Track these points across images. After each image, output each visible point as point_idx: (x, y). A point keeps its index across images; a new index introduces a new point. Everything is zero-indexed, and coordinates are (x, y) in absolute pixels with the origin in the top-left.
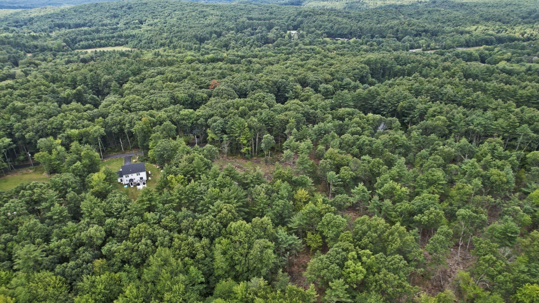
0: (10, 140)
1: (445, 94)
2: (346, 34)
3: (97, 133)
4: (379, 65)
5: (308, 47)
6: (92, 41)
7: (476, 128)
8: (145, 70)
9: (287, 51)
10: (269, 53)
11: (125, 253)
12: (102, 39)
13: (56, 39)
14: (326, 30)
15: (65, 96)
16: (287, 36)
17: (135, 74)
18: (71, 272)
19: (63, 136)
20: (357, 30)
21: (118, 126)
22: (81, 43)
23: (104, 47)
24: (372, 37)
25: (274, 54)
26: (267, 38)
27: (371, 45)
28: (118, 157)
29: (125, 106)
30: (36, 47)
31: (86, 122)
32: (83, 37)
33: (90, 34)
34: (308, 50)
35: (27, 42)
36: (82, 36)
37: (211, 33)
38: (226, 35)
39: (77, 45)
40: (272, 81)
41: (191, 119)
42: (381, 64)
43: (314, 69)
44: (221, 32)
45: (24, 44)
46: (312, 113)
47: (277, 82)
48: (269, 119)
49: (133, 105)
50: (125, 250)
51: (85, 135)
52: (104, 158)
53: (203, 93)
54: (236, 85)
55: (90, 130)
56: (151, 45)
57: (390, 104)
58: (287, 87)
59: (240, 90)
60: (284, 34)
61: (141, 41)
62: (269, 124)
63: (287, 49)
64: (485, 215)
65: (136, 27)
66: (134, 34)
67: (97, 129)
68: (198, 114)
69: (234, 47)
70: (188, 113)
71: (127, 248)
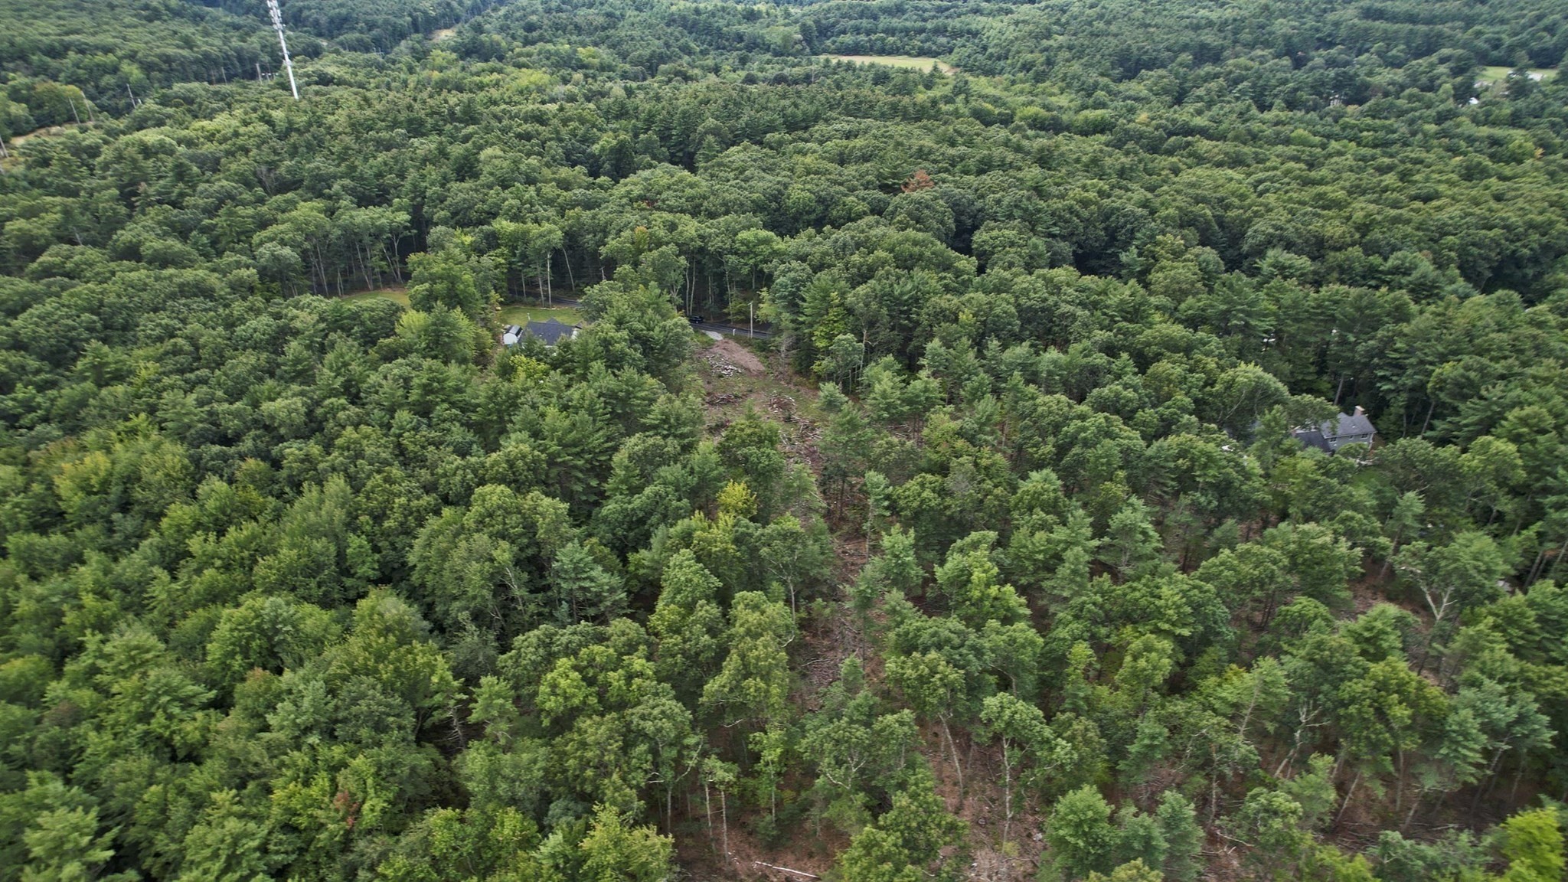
3: (545, 240)
11: (296, 465)
18: (207, 462)
21: (597, 236)
23: (888, 54)
33: (875, 17)
37: (1185, 48)
38: (1230, 61)
39: (828, 42)
40: (1100, 207)
41: (755, 255)
47: (1114, 210)
48: (915, 300)
49: (665, 195)
50: (302, 461)
51: (523, 238)
52: (557, 301)
53: (864, 199)
54: (982, 196)
55: (535, 229)
56: (1002, 63)
57: (1413, 360)
58: (1138, 235)
59: (980, 215)
60: (1444, 78)
61: (985, 48)
62: (908, 312)
63: (1384, 127)
64: (1074, 748)
65: (1001, 10)
66: (980, 27)
67: (549, 231)
68: (776, 247)
69: (1200, 99)
70: (752, 238)
71: (307, 458)
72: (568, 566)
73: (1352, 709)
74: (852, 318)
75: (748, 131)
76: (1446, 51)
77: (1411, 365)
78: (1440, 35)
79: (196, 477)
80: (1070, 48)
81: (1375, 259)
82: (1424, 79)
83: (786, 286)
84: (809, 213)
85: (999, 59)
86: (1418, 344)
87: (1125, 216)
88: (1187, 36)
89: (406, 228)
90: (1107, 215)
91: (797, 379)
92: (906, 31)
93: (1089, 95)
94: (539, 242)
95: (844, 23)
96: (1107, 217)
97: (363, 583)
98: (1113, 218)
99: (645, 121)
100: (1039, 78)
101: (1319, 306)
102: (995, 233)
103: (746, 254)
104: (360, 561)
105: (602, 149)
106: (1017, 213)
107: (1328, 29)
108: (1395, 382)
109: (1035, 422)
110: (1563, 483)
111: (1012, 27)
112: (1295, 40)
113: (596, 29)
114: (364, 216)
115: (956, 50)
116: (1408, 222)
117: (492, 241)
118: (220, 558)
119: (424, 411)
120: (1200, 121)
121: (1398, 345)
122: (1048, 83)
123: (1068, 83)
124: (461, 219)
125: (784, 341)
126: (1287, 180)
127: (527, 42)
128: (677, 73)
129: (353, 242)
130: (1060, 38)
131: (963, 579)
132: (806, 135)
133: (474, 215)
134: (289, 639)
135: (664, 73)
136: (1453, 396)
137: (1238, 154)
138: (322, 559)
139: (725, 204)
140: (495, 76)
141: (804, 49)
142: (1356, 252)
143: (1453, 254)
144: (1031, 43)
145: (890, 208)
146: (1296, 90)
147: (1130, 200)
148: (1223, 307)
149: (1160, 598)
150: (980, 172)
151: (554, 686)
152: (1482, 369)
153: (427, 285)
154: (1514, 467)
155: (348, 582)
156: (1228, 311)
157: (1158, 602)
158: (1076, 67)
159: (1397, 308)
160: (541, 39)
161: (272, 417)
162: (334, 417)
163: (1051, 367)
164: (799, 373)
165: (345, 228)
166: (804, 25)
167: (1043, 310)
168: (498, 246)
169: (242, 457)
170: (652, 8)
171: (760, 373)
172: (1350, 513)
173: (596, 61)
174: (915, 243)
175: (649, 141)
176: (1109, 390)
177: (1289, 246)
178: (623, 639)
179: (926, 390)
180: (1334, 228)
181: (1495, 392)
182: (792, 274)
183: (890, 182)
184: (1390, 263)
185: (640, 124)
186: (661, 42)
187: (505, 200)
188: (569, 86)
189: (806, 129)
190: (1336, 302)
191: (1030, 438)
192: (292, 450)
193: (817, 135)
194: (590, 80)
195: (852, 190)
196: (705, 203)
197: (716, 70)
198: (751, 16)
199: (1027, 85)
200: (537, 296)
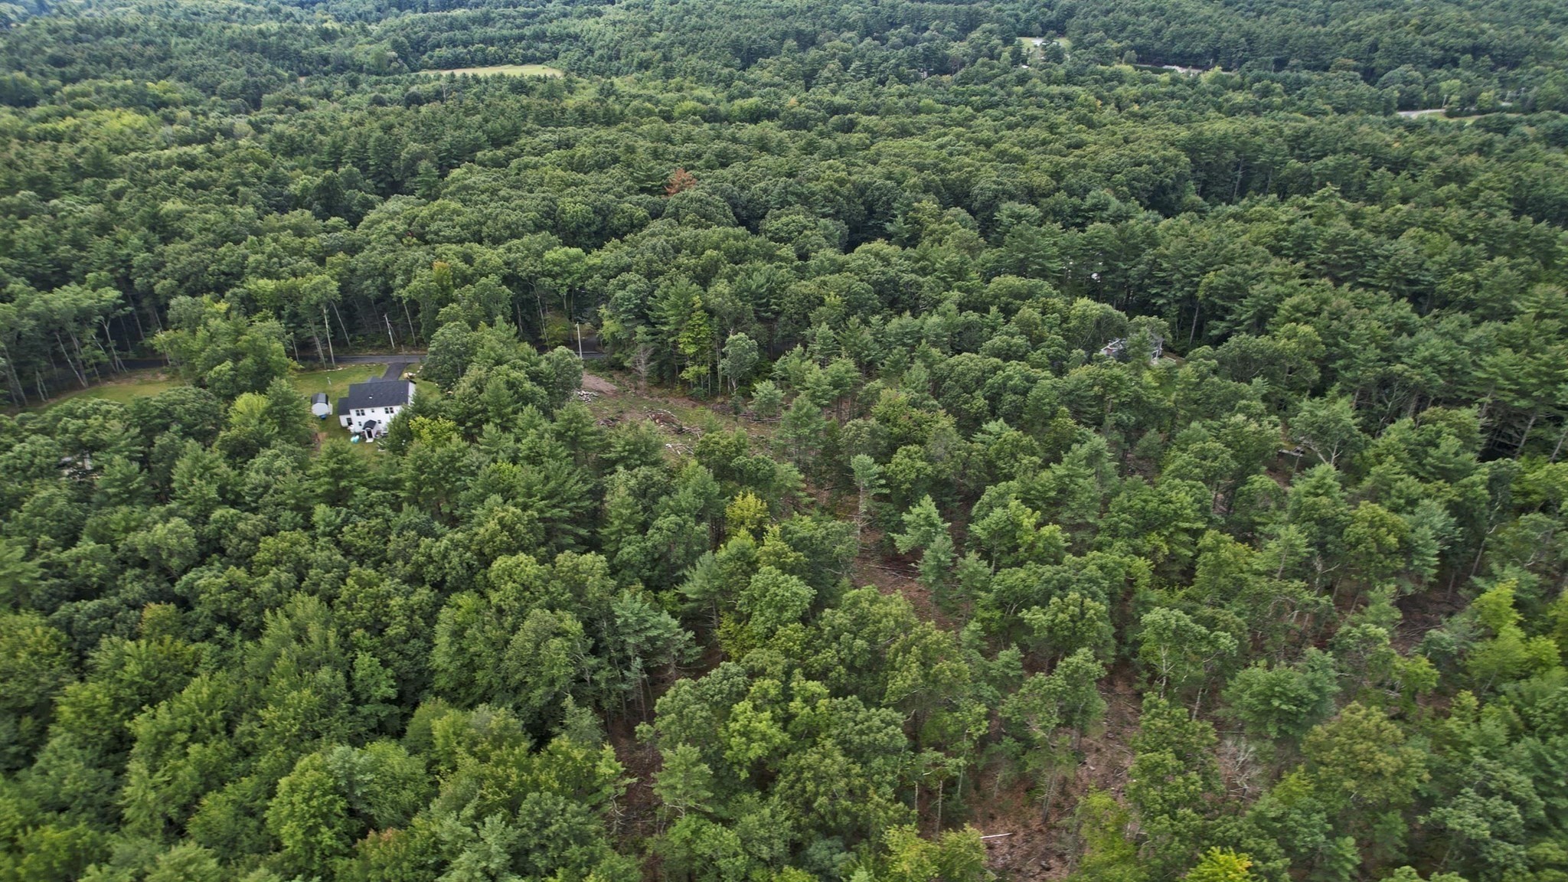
0: (117, 293)
1: (1387, 258)
2: (1199, 55)
3: (319, 294)
4: (1231, 155)
5: (1055, 89)
6: (465, 47)
7: (1416, 371)
8: (528, 133)
9: (986, 97)
10: (927, 101)
11: (223, 596)
12: (490, 41)
13: (379, 39)
14: (1138, 40)
15: (297, 192)
16: (1006, 55)
17: (496, 143)
18: (86, 623)
19: (235, 294)
20: (1236, 42)
21: (380, 280)
22: (437, 52)
23: (493, 64)
24: (1281, 64)
25: (941, 106)
26: (946, 58)
27: (1266, 92)
28: (378, 360)
29: (414, 227)
30: (325, 60)
31: (305, 263)
32: (445, 35)
33: (465, 28)
34: (1051, 98)
35: (306, 47)
36: (442, 31)
37: (785, 35)
38: (827, 45)
39: (425, 58)
40: (853, 184)
41: (571, 274)
42: (1237, 153)
43: (1015, 156)
44: (816, 34)
45: (297, 52)
46: (907, 284)
47: (867, 185)
48: (771, 291)
49: (434, 227)
50: (226, 590)
51: (292, 296)
52: (339, 361)
53: (640, 204)
54: (742, 188)
56: (615, 63)
57: (1177, 276)
59: (751, 205)
60: (1000, 48)
61: (591, 51)
62: (767, 304)
63: (985, 92)
65: (590, 12)
66: (578, 30)
67: (321, 283)
68: (591, 263)
69: (828, 80)
70: (563, 257)
71: (232, 586)
72: (632, 620)
74: (716, 319)
75: (455, 152)
76: (987, 26)
77: (1178, 281)
78: (977, 13)
79: (75, 645)
80: (682, 43)
81: (1076, 200)
82: (985, 50)
83: (629, 299)
84: (588, 225)
85: (610, 59)
86: (1181, 262)
87: (878, 189)
88: (782, 25)
89: (116, 307)
90: (862, 190)
92: (505, 40)
93: (729, 86)
94: (315, 297)
95: (435, 37)
96: (862, 193)
97: (381, 707)
98: (869, 192)
99: (330, 154)
100: (668, 74)
102: (784, 219)
103: (560, 274)
104: (372, 681)
105: (305, 189)
106: (790, 198)
107: (885, 13)
108: (1165, 296)
110: (1346, 349)
111: (611, 28)
112: (871, 22)
113: (150, 60)
114: (65, 298)
115: (562, 55)
116: (1084, 166)
117: (250, 305)
120: (839, 100)
121: (1165, 265)
122: (678, 79)
123: (703, 77)
124: (193, 284)
125: (640, 360)
127: (65, 80)
128: (287, 103)
129: (53, 329)
130: (662, 35)
132: (515, 150)
133: (211, 280)
135: (270, 104)
136: (1222, 297)
138: (333, 690)
139: (508, 227)
140: (70, 121)
141: (401, 66)
142: (1062, 196)
143: (1125, 189)
144: (641, 42)
145: (670, 209)
146: (897, 66)
147: (872, 175)
148: (1022, 256)
149: (1171, 502)
150: (724, 165)
151: (746, 733)
152: (1243, 273)
153: (228, 364)
155: (365, 710)
157: (1172, 507)
158: (694, 61)
159: (1148, 235)
160: (84, 75)
161: (155, 549)
163: (939, 330)
164: (659, 385)
166: (395, 41)
167: (888, 281)
168: (257, 310)
169: (136, 606)
170: (200, 33)
171: (616, 393)
172: (1244, 402)
173: (178, 96)
174: (736, 238)
175: (350, 173)
177: (1012, 197)
180: (1041, 180)
181: (1257, 289)
182: (633, 286)
183: (649, 184)
184: (1089, 201)
185: (325, 158)
186: (243, 70)
187: (245, 257)
188: (176, 127)
189: (509, 143)
192: (208, 579)
193: (528, 148)
194: (201, 118)
195: (620, 196)
197: (327, 95)
198: (328, 36)
199: (659, 82)
200: (317, 359)
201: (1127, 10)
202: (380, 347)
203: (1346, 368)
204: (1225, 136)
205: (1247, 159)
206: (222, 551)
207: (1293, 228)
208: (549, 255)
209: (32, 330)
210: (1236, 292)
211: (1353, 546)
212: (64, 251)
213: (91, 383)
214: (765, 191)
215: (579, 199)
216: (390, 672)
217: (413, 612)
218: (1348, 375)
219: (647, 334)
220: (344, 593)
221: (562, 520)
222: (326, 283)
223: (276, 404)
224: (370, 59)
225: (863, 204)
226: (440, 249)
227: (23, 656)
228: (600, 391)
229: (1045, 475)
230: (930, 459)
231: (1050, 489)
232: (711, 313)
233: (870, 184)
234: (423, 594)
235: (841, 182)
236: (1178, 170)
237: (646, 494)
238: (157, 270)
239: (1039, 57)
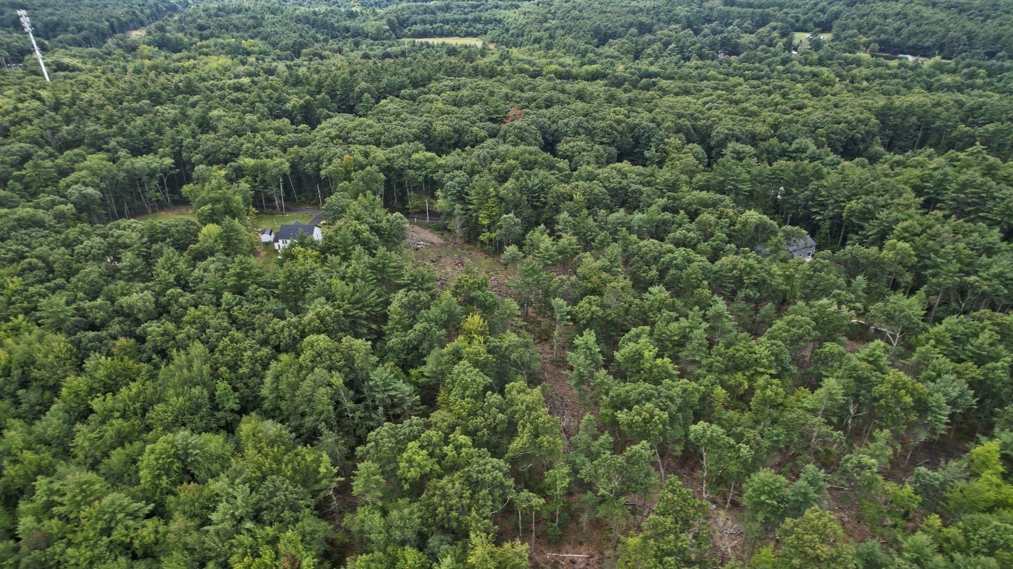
0: (172, 161)
2: (928, 48)
3: (277, 169)
5: (807, 69)
6: (431, 25)
8: (436, 80)
9: (755, 72)
10: (713, 73)
11: (159, 338)
12: (446, 22)
13: (382, 18)
15: (290, 109)
16: (780, 44)
17: (415, 85)
18: (87, 344)
19: (231, 166)
21: (315, 164)
22: (414, 27)
23: (446, 36)
24: (990, 55)
25: (722, 76)
26: (737, 44)
29: (343, 134)
30: (347, 30)
31: (276, 150)
32: (420, 17)
33: (433, 13)
34: (802, 74)
35: (338, 22)
36: (418, 14)
37: (631, 25)
38: (659, 32)
39: (406, 30)
40: (627, 124)
43: (752, 112)
44: (653, 25)
45: (332, 25)
47: (636, 125)
49: (353, 134)
50: (163, 335)
51: (262, 169)
52: (288, 210)
53: (483, 128)
54: (554, 122)
55: (269, 163)
56: (521, 39)
57: (832, 201)
58: (653, 139)
59: (556, 133)
60: (777, 39)
61: (507, 30)
62: (538, 197)
63: (756, 68)
64: (751, 447)
65: (512, 6)
66: (502, 17)
67: (280, 163)
68: (439, 163)
69: (650, 55)
70: (422, 158)
71: (165, 333)
72: (380, 383)
73: (882, 402)
74: (503, 204)
75: (388, 89)
76: (773, 24)
77: (832, 204)
78: (768, 14)
79: (80, 356)
80: (563, 28)
81: (785, 145)
82: (767, 40)
83: (454, 187)
84: (449, 139)
85: (518, 36)
86: (834, 191)
87: (643, 128)
88: (630, 18)
89: (171, 168)
90: (632, 128)
91: (467, 246)
92: (456, 21)
93: (584, 56)
94: (275, 171)
95: (414, 17)
96: (632, 130)
97: (229, 414)
98: (636, 130)
99: (316, 86)
100: (549, 47)
101: (774, 174)
102: (572, 144)
103: (419, 168)
104: (225, 399)
105: (294, 106)
106: (581, 131)
107: (706, 12)
108: (822, 215)
109: (642, 258)
110: (935, 262)
111: (522, 16)
112: (692, 19)
113: (249, 27)
114: (141, 162)
115: (489, 32)
116: (797, 122)
117: (239, 173)
118: (118, 411)
119: (239, 290)
120: (653, 69)
121: (823, 193)
122: (554, 50)
123: (569, 50)
124: (212, 159)
125: (456, 224)
126: (720, 101)
127: (202, 38)
128: (315, 55)
129: (135, 180)
130: (553, 22)
131: (636, 358)
132: (426, 90)
133: (221, 157)
134: (200, 459)
135: (306, 55)
136: (859, 219)
137: (686, 87)
138: (200, 401)
139: (396, 137)
140: (192, 62)
141: (391, 35)
142: (774, 141)
143: (824, 139)
144: (538, 26)
145: (502, 133)
146: (701, 48)
147: (642, 118)
148: (722, 179)
149: (755, 353)
150: (547, 107)
151: (410, 461)
152: (874, 202)
153: (209, 206)
154: (910, 255)
155: (219, 415)
156: (724, 181)
157: (755, 356)
158: (569, 40)
159: (816, 172)
160: (212, 35)
161: (130, 307)
162: (176, 301)
163: (641, 223)
164: (468, 242)
165: (127, 171)
166: (389, 20)
167: (621, 189)
168: (243, 176)
169: (115, 338)
170: (282, 12)
171: (441, 245)
172: (838, 291)
173: (256, 49)
174: (531, 153)
175: (324, 99)
176: (679, 234)
177: (738, 140)
178: (445, 423)
179: (570, 244)
180: (761, 129)
181: (883, 215)
182: (457, 179)
183: (495, 116)
184: (794, 146)
185: (313, 89)
186: (297, 35)
187: (242, 145)
188: (246, 67)
189: (424, 86)
190: (782, 171)
191: (640, 267)
192: (153, 328)
193: (433, 90)
194: (260, 62)
195: (474, 123)
196: (383, 137)
197: (340, 51)
198: (352, 15)
199: (542, 52)
200: (274, 208)
201: (879, 15)
202: (315, 204)
203: (934, 275)
204: (911, 105)
205: (927, 123)
206: (168, 312)
207: (936, 173)
208: (415, 156)
209: (124, 179)
210: (867, 215)
211: (875, 400)
212: (151, 135)
213: (154, 212)
214: (566, 124)
215: (446, 122)
216: (237, 394)
217: (257, 361)
218: (934, 280)
219: (462, 209)
220: (221, 345)
221: (360, 317)
222: (282, 163)
223: (225, 232)
224: (373, 30)
225: (632, 137)
226: (352, 147)
227: (51, 356)
228: (432, 243)
229: (674, 325)
230: (603, 306)
231: (675, 335)
232: (502, 200)
233: (638, 125)
234: (266, 351)
235: (619, 122)
236: (867, 128)
237: (413, 309)
238: (195, 149)
239: (806, 46)
